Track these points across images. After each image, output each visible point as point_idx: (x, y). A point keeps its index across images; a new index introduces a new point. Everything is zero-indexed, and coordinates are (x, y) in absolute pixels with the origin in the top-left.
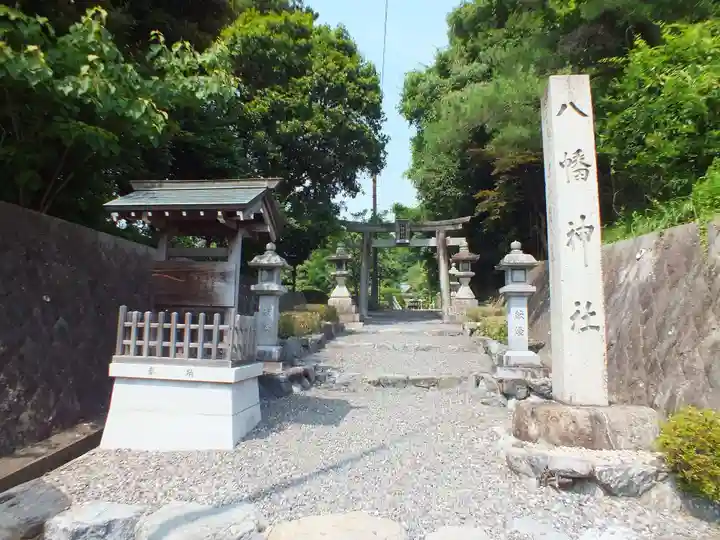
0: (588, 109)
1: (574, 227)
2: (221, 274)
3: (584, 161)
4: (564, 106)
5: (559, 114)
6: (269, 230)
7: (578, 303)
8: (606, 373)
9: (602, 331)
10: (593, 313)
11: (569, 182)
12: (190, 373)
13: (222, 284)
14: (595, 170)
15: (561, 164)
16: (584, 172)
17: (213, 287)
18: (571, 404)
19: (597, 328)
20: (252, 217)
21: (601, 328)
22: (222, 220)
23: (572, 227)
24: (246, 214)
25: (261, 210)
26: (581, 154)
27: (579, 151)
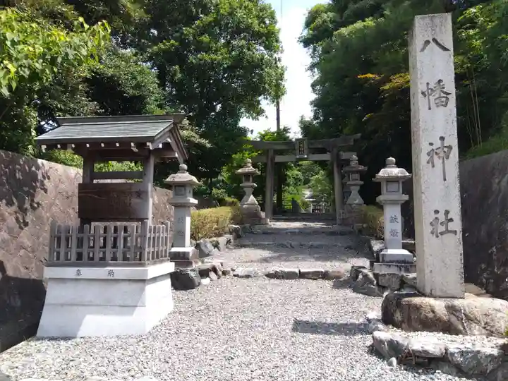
0: (449, 44)
1: (434, 147)
2: (137, 192)
3: (444, 90)
4: (427, 42)
5: (423, 50)
6: (177, 155)
7: (437, 212)
8: (463, 271)
9: (460, 235)
10: (451, 220)
11: (430, 109)
12: (111, 273)
13: (138, 201)
14: (455, 97)
15: (423, 93)
16: (444, 99)
17: (130, 204)
18: (431, 296)
19: (455, 232)
20: (161, 146)
21: (458, 232)
22: (135, 150)
23: (432, 147)
24: (155, 144)
25: (169, 140)
26: (442, 84)
27: (440, 81)
